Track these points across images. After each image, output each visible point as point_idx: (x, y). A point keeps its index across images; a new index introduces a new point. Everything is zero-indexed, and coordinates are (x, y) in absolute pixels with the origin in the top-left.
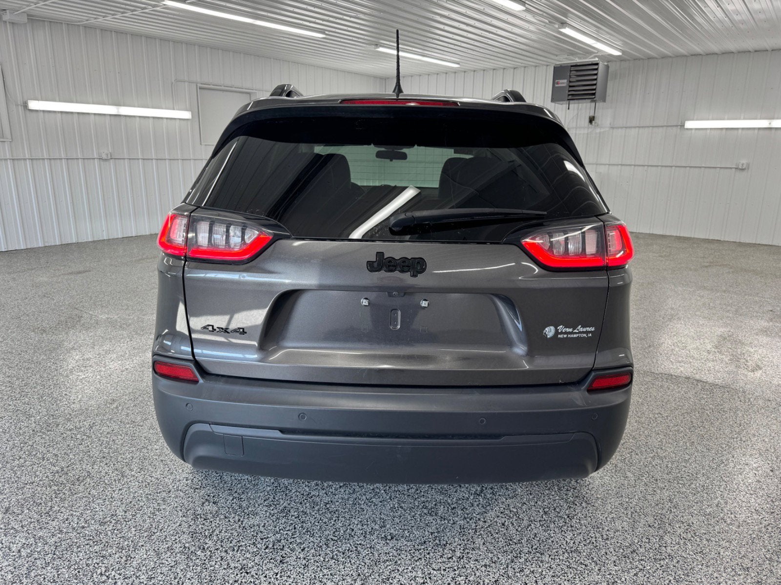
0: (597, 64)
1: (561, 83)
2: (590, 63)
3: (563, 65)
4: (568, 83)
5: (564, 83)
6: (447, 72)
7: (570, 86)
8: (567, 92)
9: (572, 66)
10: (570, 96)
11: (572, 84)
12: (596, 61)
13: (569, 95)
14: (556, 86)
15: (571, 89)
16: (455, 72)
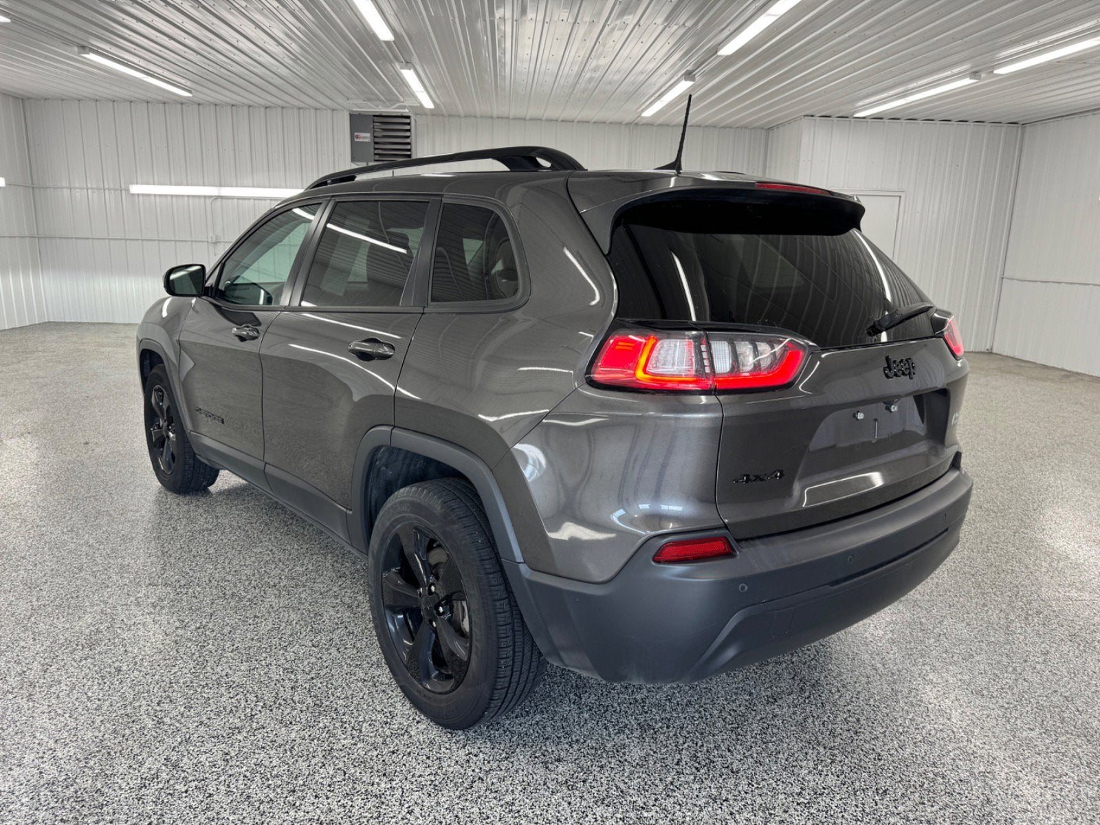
0: (408, 117)
1: (363, 138)
2: (399, 114)
3: (362, 113)
4: (372, 138)
5: (366, 137)
6: (167, 102)
7: (376, 143)
8: (372, 150)
9: (374, 116)
10: (377, 156)
11: (377, 140)
12: (406, 112)
13: (375, 154)
14: (356, 140)
15: (377, 146)
16: (182, 102)
